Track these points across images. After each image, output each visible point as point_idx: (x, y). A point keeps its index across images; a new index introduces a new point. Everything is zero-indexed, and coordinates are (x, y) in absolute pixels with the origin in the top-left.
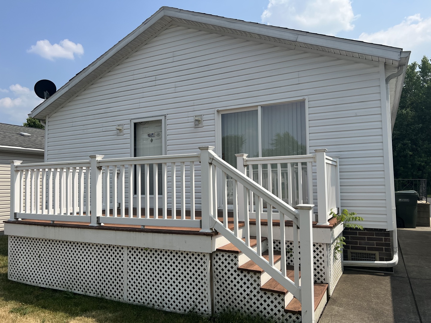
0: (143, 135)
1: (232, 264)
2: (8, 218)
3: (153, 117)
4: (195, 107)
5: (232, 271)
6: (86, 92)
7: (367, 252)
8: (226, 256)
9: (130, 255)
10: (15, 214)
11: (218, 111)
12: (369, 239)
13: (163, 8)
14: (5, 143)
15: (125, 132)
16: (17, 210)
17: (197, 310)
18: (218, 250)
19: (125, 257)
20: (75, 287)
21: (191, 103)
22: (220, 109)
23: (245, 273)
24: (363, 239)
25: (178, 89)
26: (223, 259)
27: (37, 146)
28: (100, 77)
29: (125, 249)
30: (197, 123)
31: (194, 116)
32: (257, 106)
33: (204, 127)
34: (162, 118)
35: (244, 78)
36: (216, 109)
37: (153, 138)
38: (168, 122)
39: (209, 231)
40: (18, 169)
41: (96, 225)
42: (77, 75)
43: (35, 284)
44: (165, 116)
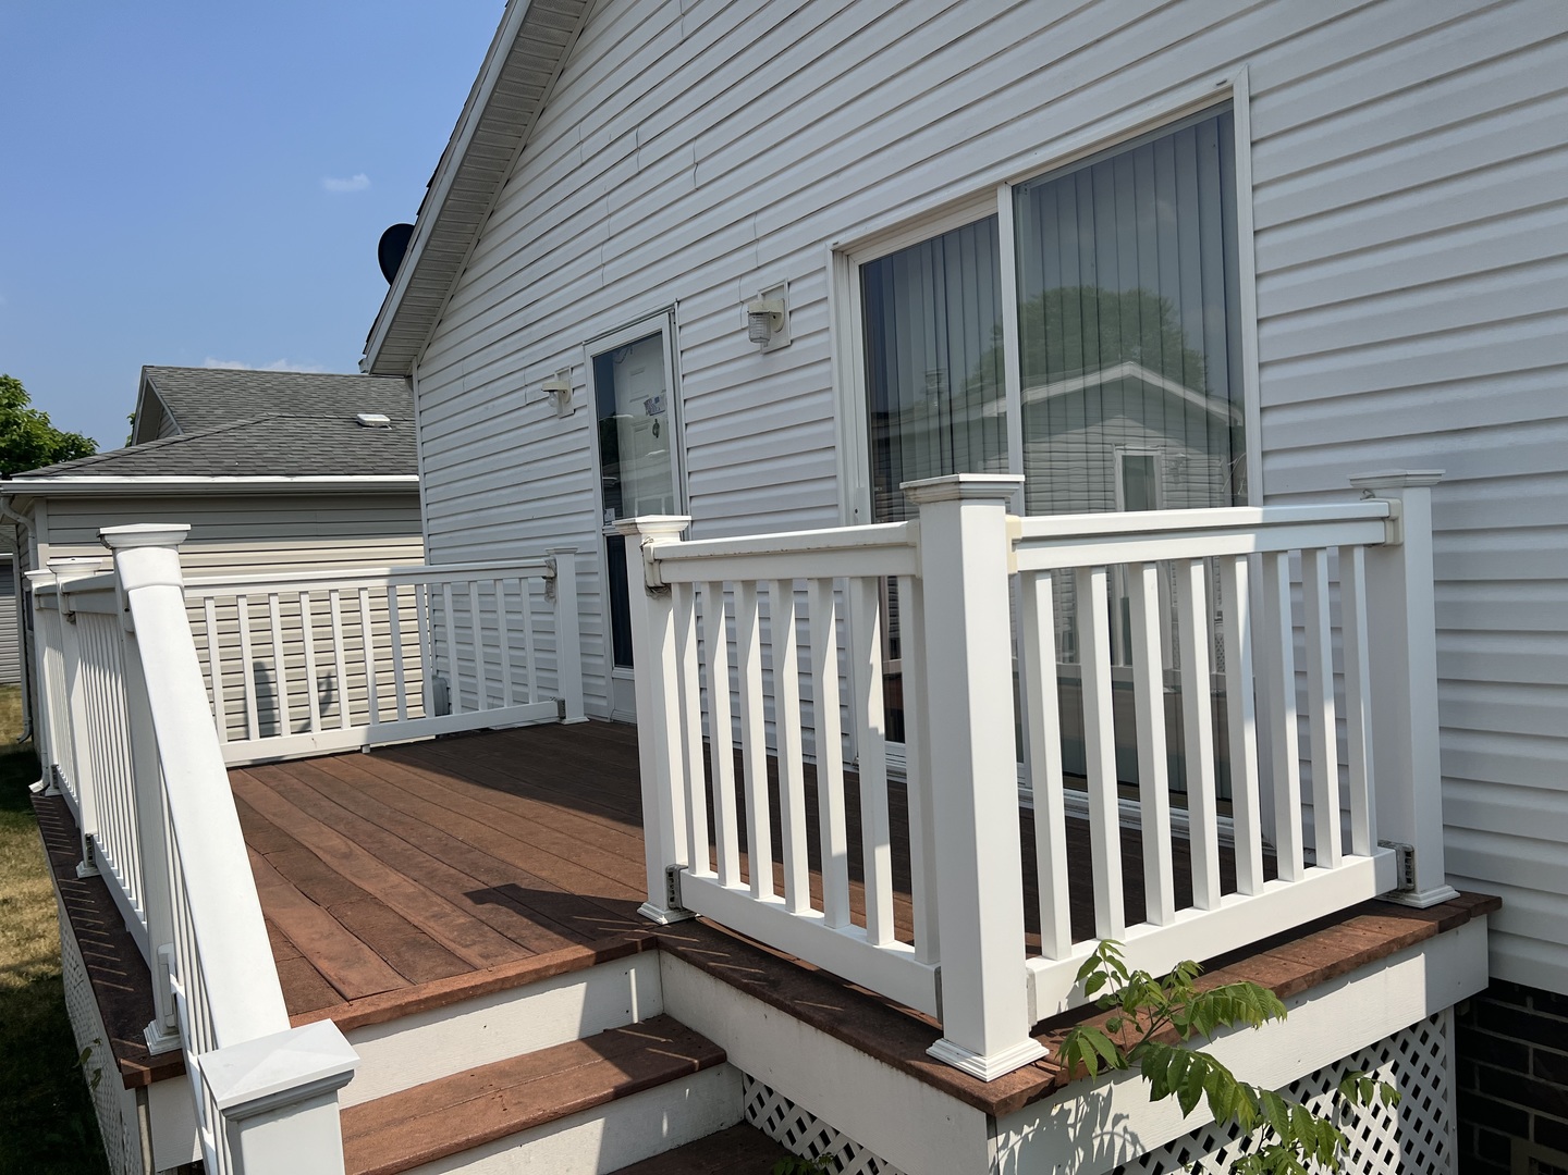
3: (639, 321)
4: (760, 245)
11: (840, 253)
15: (575, 399)
21: (746, 231)
22: (843, 239)
25: (705, 171)
31: (760, 296)
32: (990, 191)
33: (796, 347)
34: (661, 322)
36: (830, 242)
37: (659, 418)
38: (681, 339)
42: (429, 185)
44: (670, 310)
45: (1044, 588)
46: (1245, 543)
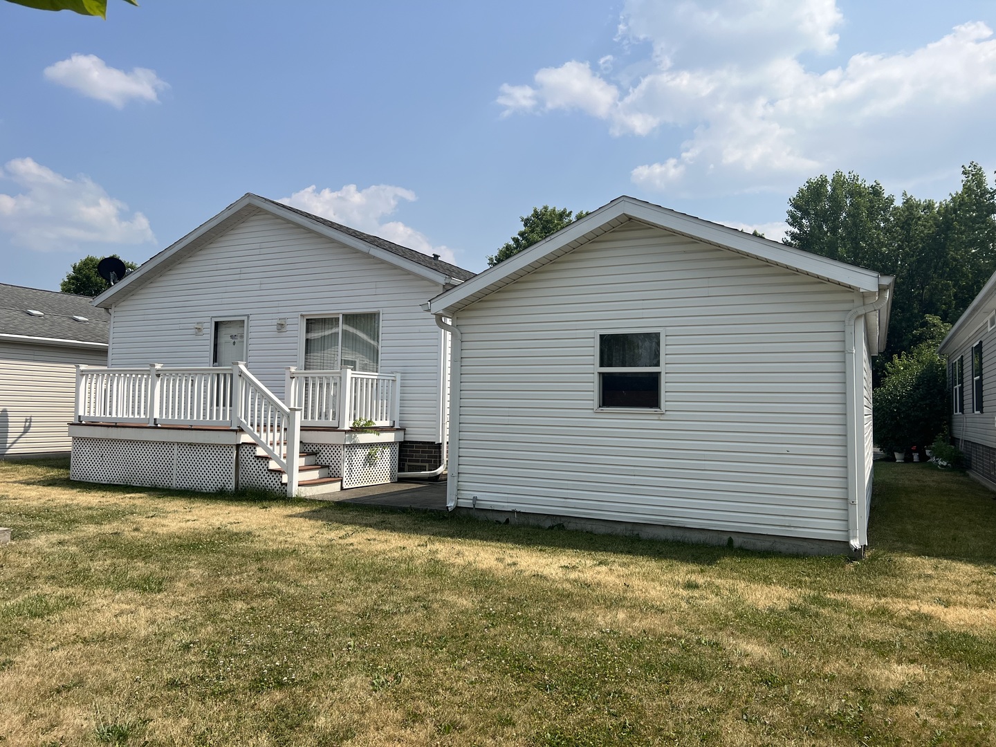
0: (225, 337)
1: (252, 453)
2: (72, 420)
3: (235, 316)
4: (279, 308)
5: (251, 458)
6: (161, 279)
7: (420, 464)
8: (248, 448)
9: (179, 450)
10: (79, 416)
11: (302, 316)
12: (423, 452)
13: (248, 195)
14: (55, 335)
15: (205, 331)
16: (81, 413)
17: (225, 489)
18: (243, 443)
19: (175, 452)
20: (133, 481)
21: (275, 304)
22: (304, 313)
23: (260, 459)
24: (418, 452)
25: (263, 287)
26: (246, 450)
27: (98, 338)
28: (179, 262)
29: (176, 445)
30: (280, 327)
31: (278, 319)
32: (339, 314)
33: (287, 332)
34: (245, 318)
35: (328, 282)
36: (301, 313)
37: (236, 340)
38: (251, 323)
39: (236, 428)
40: (83, 373)
41: (154, 425)
43: (97, 481)
44: (248, 316)
45: (354, 379)
46: (376, 377)
